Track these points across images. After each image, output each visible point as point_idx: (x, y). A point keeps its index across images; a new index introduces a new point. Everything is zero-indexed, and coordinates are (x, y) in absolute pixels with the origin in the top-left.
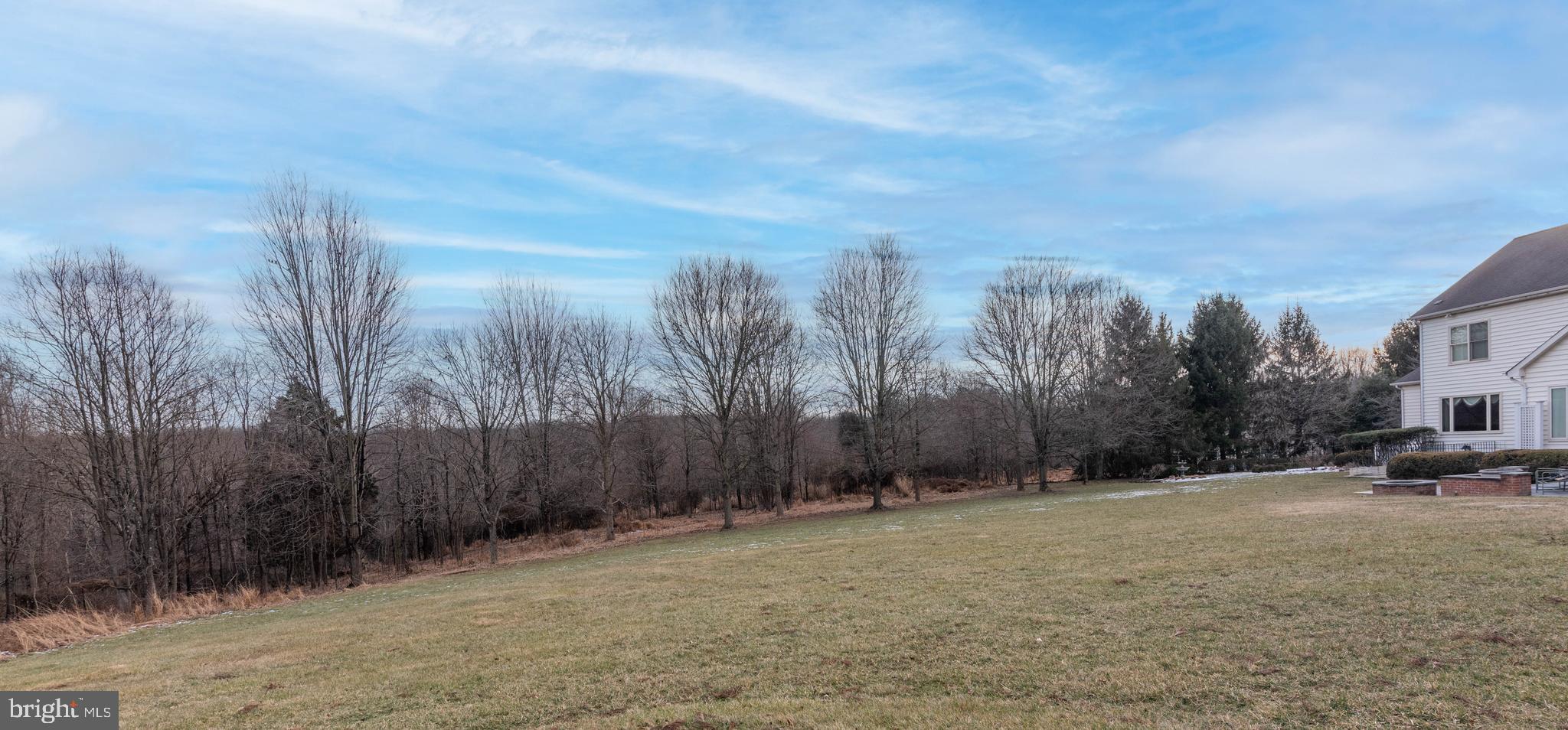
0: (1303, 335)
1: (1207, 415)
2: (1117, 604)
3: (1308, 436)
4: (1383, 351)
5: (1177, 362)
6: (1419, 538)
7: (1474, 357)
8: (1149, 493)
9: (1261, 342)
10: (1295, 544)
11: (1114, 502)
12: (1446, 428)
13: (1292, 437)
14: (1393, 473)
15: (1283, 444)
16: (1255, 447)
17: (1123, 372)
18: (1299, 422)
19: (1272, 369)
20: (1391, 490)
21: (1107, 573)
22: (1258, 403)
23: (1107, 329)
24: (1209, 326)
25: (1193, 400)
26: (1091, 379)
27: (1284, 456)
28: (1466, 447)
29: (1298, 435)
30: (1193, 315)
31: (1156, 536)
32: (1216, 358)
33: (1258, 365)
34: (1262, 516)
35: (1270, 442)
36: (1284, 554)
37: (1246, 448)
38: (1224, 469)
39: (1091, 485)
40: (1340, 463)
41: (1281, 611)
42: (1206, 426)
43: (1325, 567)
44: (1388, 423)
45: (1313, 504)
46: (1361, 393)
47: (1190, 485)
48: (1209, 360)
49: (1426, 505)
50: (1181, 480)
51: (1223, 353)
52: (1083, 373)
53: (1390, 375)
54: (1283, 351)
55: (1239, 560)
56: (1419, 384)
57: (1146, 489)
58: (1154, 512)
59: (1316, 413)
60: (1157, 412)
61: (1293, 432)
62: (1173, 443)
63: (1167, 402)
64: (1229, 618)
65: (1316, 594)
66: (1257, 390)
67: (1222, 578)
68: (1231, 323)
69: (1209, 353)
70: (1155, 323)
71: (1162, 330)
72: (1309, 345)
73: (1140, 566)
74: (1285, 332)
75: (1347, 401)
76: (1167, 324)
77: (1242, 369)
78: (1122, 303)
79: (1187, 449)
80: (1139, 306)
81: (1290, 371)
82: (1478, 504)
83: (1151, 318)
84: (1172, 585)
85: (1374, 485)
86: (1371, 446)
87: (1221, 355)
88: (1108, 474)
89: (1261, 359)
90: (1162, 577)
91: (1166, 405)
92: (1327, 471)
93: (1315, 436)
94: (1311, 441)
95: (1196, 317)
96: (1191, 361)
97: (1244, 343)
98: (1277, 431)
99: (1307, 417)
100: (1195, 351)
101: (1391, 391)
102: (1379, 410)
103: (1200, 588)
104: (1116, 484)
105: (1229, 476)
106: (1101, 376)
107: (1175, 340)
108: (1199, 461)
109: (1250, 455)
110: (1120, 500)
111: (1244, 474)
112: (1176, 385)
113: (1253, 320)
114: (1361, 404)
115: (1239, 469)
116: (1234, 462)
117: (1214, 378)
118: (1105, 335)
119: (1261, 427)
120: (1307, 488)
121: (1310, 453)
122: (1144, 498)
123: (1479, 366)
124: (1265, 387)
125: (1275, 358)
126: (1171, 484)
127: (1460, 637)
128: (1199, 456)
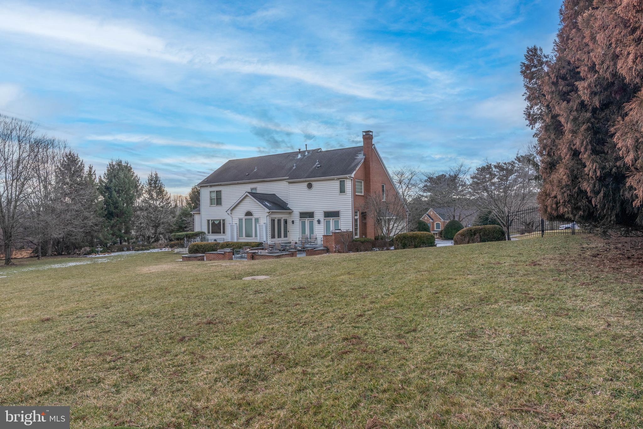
0: (158, 186)
1: (113, 222)
2: (39, 335)
3: (160, 234)
4: (188, 198)
5: (97, 192)
6: (193, 280)
7: (217, 204)
8: (78, 264)
9: (140, 187)
10: (145, 288)
11: (56, 270)
12: (209, 233)
13: (153, 234)
14: (191, 251)
15: (149, 237)
16: (137, 238)
17: (66, 195)
18: (156, 227)
19: (144, 201)
20: (188, 259)
21: (39, 314)
22: (138, 217)
23: (57, 169)
24: (115, 176)
25: (106, 213)
26: (46, 197)
27: (149, 242)
28: (215, 240)
29: (155, 233)
30: (106, 169)
31: (75, 289)
32: (118, 192)
33: (138, 198)
34: (134, 274)
35: (144, 236)
36: (139, 293)
37: (132, 239)
38: (121, 250)
39: (44, 259)
40: (172, 246)
41: (130, 324)
42: (112, 227)
43: (155, 298)
44: (190, 229)
45: (157, 267)
46: (180, 215)
47: (102, 258)
48: (114, 193)
49: (199, 265)
50: (98, 256)
51: (121, 190)
52: (40, 192)
53: (191, 208)
54: (149, 192)
55: (117, 298)
56: (200, 213)
57: (77, 261)
58: (78, 275)
59: (163, 223)
60: (86, 218)
61: (153, 231)
62: (94, 235)
63: (92, 213)
64: (104, 332)
65: (148, 312)
66: (138, 210)
67: (105, 310)
68: (126, 176)
69: (115, 190)
70: (86, 169)
71: (90, 174)
72: (160, 192)
73: (61, 308)
74: (150, 184)
75: (175, 218)
76: (93, 171)
77: (130, 200)
78: (67, 156)
79: (102, 239)
80: (77, 159)
81: (152, 202)
82: (216, 264)
83: (84, 167)
84: (77, 317)
85: (183, 257)
86: (183, 239)
87: (121, 191)
88: (55, 253)
89: (139, 196)
90: (72, 313)
91: (91, 215)
92: (166, 250)
93: (162, 234)
94: (161, 236)
95: (108, 170)
96: (105, 192)
97: (132, 187)
98: (146, 231)
99: (159, 224)
100: (107, 188)
101: (191, 216)
102: (187, 223)
103: (93, 317)
104: (60, 258)
105: (123, 253)
106: (52, 196)
107: (97, 181)
108: (109, 245)
109: (134, 243)
110: (59, 268)
111: (131, 252)
112: (96, 204)
113: (137, 176)
114: (180, 220)
115: (128, 250)
116: (125, 246)
117: (117, 203)
118: (56, 172)
119: (139, 229)
120: (157, 259)
121: (160, 242)
122: (75, 266)
123: (219, 207)
124: (141, 209)
125: (146, 196)
126: (92, 257)
127: (198, 324)
128: (108, 243)
